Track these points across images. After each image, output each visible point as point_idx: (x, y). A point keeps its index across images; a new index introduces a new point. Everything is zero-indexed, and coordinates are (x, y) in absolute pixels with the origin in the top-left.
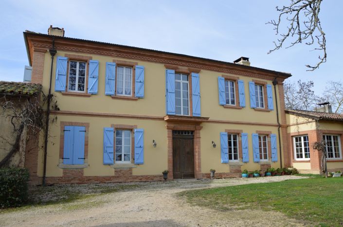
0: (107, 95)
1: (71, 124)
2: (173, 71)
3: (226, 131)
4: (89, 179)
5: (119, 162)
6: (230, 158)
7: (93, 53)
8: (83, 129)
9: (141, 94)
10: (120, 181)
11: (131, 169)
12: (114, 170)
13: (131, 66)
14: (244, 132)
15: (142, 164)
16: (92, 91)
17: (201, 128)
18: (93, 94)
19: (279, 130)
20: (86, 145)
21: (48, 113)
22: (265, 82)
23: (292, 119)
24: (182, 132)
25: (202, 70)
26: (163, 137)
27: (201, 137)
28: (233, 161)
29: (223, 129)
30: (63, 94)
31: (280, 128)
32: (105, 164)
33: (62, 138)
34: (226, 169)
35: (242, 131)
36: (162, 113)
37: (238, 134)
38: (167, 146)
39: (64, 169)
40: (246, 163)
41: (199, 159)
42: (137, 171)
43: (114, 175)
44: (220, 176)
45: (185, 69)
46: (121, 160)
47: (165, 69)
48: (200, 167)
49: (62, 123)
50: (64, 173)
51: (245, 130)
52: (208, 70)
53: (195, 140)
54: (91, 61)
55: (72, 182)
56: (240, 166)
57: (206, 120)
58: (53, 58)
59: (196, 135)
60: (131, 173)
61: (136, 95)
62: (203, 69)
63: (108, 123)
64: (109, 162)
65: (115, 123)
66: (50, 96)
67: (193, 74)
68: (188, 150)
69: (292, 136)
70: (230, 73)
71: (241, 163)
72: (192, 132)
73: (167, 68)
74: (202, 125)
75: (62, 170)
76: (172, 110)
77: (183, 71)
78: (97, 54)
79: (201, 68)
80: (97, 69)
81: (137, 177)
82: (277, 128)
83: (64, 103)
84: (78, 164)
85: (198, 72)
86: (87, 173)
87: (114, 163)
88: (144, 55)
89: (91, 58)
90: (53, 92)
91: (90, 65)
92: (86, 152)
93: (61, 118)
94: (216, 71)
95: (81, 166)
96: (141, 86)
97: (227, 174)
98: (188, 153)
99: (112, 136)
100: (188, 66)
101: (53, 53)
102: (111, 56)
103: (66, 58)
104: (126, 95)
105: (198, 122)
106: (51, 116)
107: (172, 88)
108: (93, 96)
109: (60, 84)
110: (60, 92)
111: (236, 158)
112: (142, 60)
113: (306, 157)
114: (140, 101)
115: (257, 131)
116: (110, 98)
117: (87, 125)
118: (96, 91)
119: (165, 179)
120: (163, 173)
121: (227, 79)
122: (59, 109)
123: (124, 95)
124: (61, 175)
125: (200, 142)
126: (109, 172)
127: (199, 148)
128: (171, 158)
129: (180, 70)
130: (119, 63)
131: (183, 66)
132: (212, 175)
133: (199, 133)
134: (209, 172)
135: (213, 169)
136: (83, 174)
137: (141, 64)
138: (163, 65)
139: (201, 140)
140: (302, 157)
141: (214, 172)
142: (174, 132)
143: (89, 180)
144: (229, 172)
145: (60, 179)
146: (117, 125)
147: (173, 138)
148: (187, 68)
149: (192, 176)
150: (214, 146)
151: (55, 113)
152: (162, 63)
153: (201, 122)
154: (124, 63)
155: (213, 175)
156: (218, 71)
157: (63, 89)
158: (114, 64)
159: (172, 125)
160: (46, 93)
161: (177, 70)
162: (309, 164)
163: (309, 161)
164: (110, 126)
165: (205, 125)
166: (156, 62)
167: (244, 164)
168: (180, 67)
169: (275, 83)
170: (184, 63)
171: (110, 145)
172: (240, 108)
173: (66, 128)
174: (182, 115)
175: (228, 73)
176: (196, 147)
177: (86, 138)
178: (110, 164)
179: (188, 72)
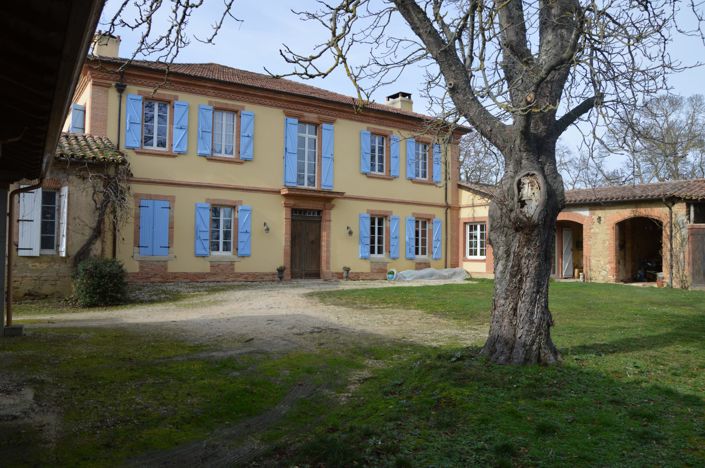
0: (201, 155)
1: (150, 197)
2: (296, 121)
3: (368, 211)
5: (215, 253)
6: (372, 252)
7: (180, 90)
8: (167, 204)
9: (248, 154)
10: (218, 279)
11: (232, 263)
12: (209, 264)
13: (235, 112)
14: (395, 214)
15: (248, 256)
16: (179, 149)
17: (333, 207)
18: (180, 153)
19: (446, 213)
20: (171, 227)
22: (429, 139)
23: (466, 197)
24: (305, 211)
25: (339, 120)
26: (278, 218)
27: (332, 219)
28: (376, 255)
29: (364, 209)
30: (138, 153)
31: (449, 211)
32: (197, 256)
33: (137, 217)
34: (365, 267)
35: (391, 212)
36: (278, 184)
37: (386, 217)
38: (284, 231)
39: (141, 261)
40: (394, 259)
41: (328, 251)
42: (241, 267)
43: (209, 271)
44: (357, 277)
45: (312, 117)
46: (218, 250)
47: (284, 117)
48: (328, 263)
49: (137, 196)
50: (141, 267)
51: (397, 211)
52: (344, 118)
53: (323, 224)
54: (176, 102)
55: (152, 280)
56: (385, 264)
57: (341, 195)
58: (121, 97)
59: (325, 217)
60: (233, 269)
61: (242, 156)
62: (340, 117)
63: (203, 197)
64: (203, 252)
65: (211, 197)
67: (325, 126)
68: (312, 237)
69: (465, 223)
70: (380, 124)
71: (387, 260)
72: (319, 212)
73: (288, 115)
74: (333, 202)
75: (137, 264)
76: (292, 180)
77: (311, 120)
78: (186, 91)
79: (337, 116)
80: (186, 115)
81: (242, 274)
82: (443, 211)
83: (140, 166)
84: (161, 255)
85: (331, 122)
87: (210, 254)
89: (176, 98)
91: (175, 109)
92: (171, 237)
93: (136, 188)
94: (359, 121)
95: (163, 258)
96: (249, 143)
97: (367, 275)
98: (312, 242)
99: (207, 215)
100: (317, 113)
101: (121, 89)
102: (206, 94)
103: (140, 97)
104: (227, 156)
105: (328, 199)
106: (123, 186)
107: (293, 147)
108: (181, 157)
109: (132, 138)
110: (133, 149)
111: (380, 252)
112: (251, 102)
113: (481, 254)
114: (246, 165)
115: (414, 214)
116: (204, 159)
117: (172, 199)
118: (185, 149)
119: (281, 278)
120: (278, 270)
121: (373, 134)
122: (132, 175)
123: (223, 155)
124: (137, 270)
125: (329, 227)
126: (203, 267)
127: (328, 236)
128: (289, 248)
129: (306, 119)
130: (218, 106)
131: (311, 112)
132: (345, 275)
133: (330, 214)
134: (341, 271)
135: (348, 266)
136: (166, 269)
137: (250, 109)
138: (281, 110)
139: (332, 224)
140: (476, 254)
141: (347, 270)
142: (294, 211)
143: (175, 277)
144: (369, 271)
145: (134, 275)
146: (214, 200)
147: (293, 220)
148: (316, 116)
149: (316, 275)
150: (350, 233)
151: (126, 181)
152: (280, 107)
153: (331, 199)
154: (225, 107)
155: (347, 274)
156: (362, 121)
157: (137, 144)
158: (211, 107)
159: (292, 202)
161: (302, 119)
162: (484, 264)
163: (484, 261)
164: (204, 201)
165: (340, 203)
166: (271, 106)
167: (390, 260)
168: (306, 114)
170: (312, 109)
171: (204, 229)
172: (389, 178)
173: (143, 203)
174: (306, 186)
175: (376, 124)
176: (324, 234)
177: (171, 218)
178: (204, 256)
179: (318, 122)
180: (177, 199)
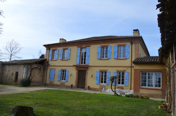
1: (52, 69)
2: (80, 48)
4: (55, 85)
6: (102, 82)
7: (58, 47)
8: (54, 70)
9: (69, 58)
10: (61, 86)
11: (64, 83)
14: (109, 71)
20: (55, 75)
21: (47, 66)
22: (125, 44)
28: (103, 84)
29: (98, 69)
33: (50, 73)
34: (98, 87)
38: (75, 76)
39: (50, 81)
45: (84, 46)
46: (63, 80)
47: (77, 48)
49: (50, 69)
50: (50, 83)
51: (109, 69)
52: (93, 44)
53: (86, 74)
58: (49, 51)
59: (87, 72)
60: (65, 84)
62: (92, 44)
63: (60, 68)
66: (48, 61)
67: (87, 48)
68: (84, 77)
72: (85, 71)
76: (78, 63)
79: (91, 44)
81: (66, 86)
82: (130, 68)
83: (51, 63)
85: (89, 46)
86: (54, 83)
87: (61, 80)
88: (70, 45)
90: (49, 60)
92: (54, 77)
93: (50, 67)
94: (97, 44)
95: (53, 81)
97: (98, 89)
102: (62, 47)
103: (52, 50)
106: (48, 67)
107: (79, 55)
108: (57, 61)
109: (50, 58)
110: (50, 60)
111: (105, 82)
114: (69, 61)
115: (116, 70)
116: (61, 60)
117: (55, 69)
120: (71, 85)
122: (49, 65)
126: (59, 83)
131: (84, 45)
133: (88, 71)
137: (70, 48)
139: (88, 74)
142: (80, 71)
144: (99, 88)
145: (48, 84)
148: (85, 46)
149: (83, 88)
150: (92, 76)
151: (49, 66)
152: (76, 46)
154: (65, 48)
160: (47, 61)
165: (90, 68)
167: (107, 85)
168: (82, 46)
169: (132, 44)
170: (84, 44)
171: (60, 75)
172: (108, 59)
173: (51, 70)
174: (83, 64)
175: (103, 44)
176: (86, 77)
177: (55, 73)
178: (59, 81)
179: (86, 47)
180: (56, 69)
